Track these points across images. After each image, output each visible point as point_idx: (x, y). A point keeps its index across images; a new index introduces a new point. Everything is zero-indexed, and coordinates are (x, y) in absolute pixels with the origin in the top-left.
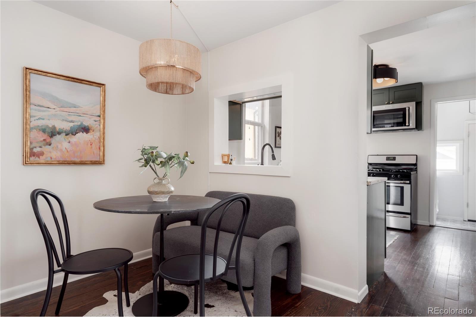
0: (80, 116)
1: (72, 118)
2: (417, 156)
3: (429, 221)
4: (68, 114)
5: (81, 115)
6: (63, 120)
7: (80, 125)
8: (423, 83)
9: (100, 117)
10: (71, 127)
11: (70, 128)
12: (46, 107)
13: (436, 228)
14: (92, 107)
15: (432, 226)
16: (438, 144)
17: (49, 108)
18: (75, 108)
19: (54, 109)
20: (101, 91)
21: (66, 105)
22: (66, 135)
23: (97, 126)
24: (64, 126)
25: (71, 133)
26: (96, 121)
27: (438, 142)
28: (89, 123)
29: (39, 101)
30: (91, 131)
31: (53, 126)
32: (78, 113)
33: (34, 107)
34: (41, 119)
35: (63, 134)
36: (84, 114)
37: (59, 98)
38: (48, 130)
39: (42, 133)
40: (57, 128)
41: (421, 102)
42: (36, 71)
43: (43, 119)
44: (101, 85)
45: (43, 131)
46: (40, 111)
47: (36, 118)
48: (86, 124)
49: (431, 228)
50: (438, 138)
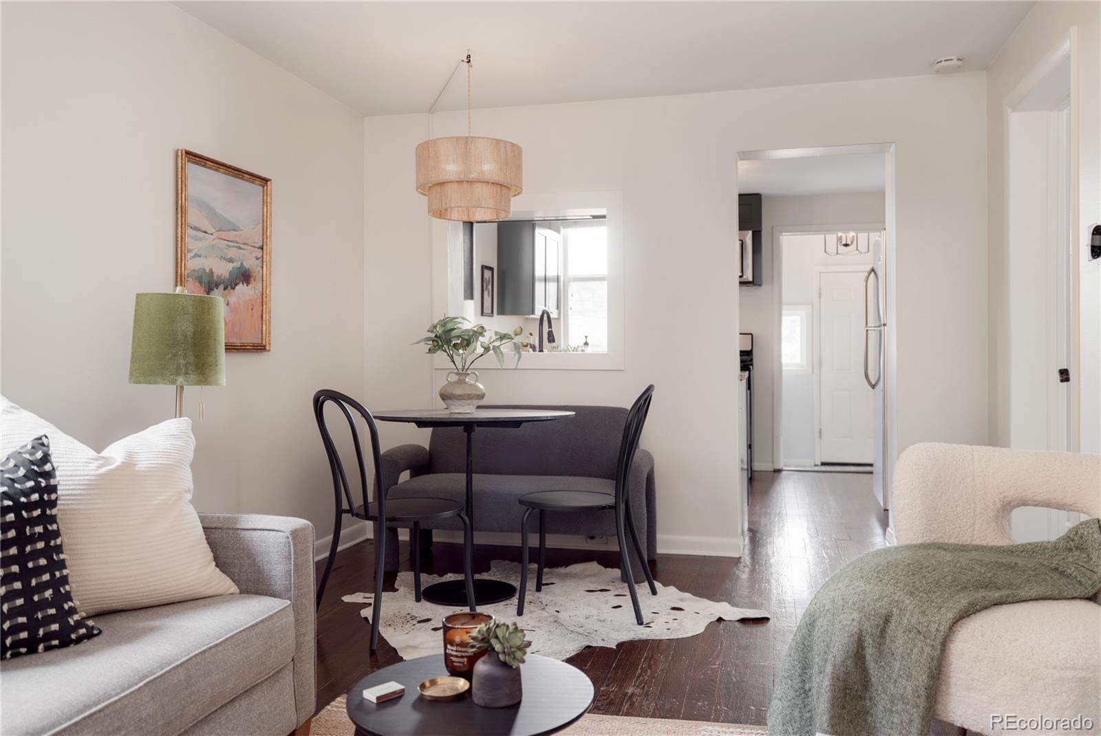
0: (240, 248)
1: (232, 253)
2: (751, 334)
3: (773, 462)
4: (227, 245)
5: (242, 246)
6: (221, 257)
7: (240, 268)
8: (763, 196)
9: (262, 249)
10: (230, 271)
11: (230, 273)
12: (202, 231)
13: (784, 473)
14: (254, 229)
15: (779, 471)
16: (784, 312)
17: (206, 232)
18: (234, 233)
19: (212, 234)
20: (265, 194)
21: (225, 226)
22: (225, 289)
23: (260, 268)
24: (222, 270)
25: (230, 285)
26: (257, 259)
27: (784, 307)
28: (250, 263)
29: (194, 217)
30: (252, 279)
31: (211, 270)
32: (238, 243)
33: (190, 232)
34: (197, 255)
35: (222, 287)
36: (244, 244)
37: (217, 210)
38: (205, 279)
39: (198, 284)
40: (215, 275)
41: (760, 232)
42: (194, 157)
43: (200, 256)
44: (265, 181)
45: (200, 280)
46: (197, 239)
47: (192, 254)
48: (246, 265)
49: (776, 474)
50: (784, 300)
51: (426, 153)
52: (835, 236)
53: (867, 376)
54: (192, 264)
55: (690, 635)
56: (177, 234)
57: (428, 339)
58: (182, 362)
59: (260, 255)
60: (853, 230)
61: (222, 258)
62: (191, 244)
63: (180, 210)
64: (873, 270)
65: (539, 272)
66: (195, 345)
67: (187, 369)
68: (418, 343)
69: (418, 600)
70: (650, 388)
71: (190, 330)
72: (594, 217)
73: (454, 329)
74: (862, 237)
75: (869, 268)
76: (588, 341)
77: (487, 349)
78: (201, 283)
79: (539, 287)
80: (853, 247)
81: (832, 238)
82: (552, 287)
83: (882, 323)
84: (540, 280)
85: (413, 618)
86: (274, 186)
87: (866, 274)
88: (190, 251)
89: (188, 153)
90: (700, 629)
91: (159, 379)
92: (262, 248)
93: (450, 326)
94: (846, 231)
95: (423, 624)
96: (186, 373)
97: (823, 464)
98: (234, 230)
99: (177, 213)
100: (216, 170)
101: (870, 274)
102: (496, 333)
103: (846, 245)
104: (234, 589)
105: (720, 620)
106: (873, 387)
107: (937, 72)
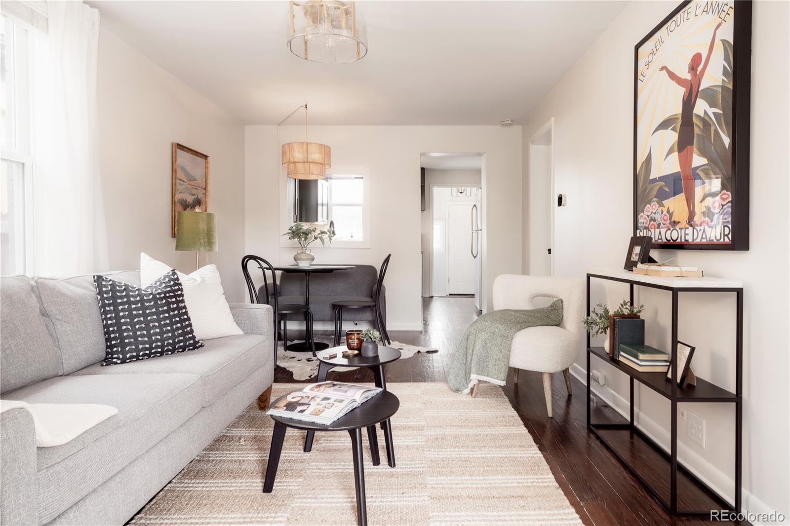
0: (196, 189)
1: (194, 192)
3: (431, 293)
4: (192, 188)
5: (198, 188)
7: (197, 198)
8: (425, 169)
10: (193, 200)
12: (183, 181)
13: (434, 298)
14: (202, 180)
15: (432, 297)
16: (434, 223)
18: (195, 182)
19: (186, 182)
20: (206, 163)
21: (191, 179)
22: (191, 208)
23: (204, 199)
24: (190, 199)
25: (193, 206)
26: (203, 194)
27: (434, 221)
28: (201, 196)
29: (180, 174)
30: (201, 204)
31: (186, 199)
32: (196, 186)
33: (178, 181)
34: (180, 192)
35: (190, 207)
36: (199, 187)
37: (188, 171)
38: (184, 204)
39: (181, 206)
40: (188, 201)
41: (424, 186)
42: (180, 147)
43: (181, 193)
44: (206, 157)
45: (181, 204)
46: (181, 185)
47: (178, 192)
48: (199, 197)
49: (431, 299)
50: (434, 217)
51: (286, 149)
52: (456, 189)
53: (472, 253)
54: (179, 196)
55: (408, 357)
56: (172, 182)
57: (289, 233)
58: (202, 241)
59: (204, 192)
60: (465, 187)
61: (190, 194)
62: (179, 187)
63: (174, 171)
64: (475, 206)
65: (320, 202)
66: (208, 234)
67: (205, 244)
68: (284, 235)
69: (285, 350)
70: (390, 255)
71: (205, 228)
72: (355, 178)
73: (300, 229)
74: (468, 189)
75: (474, 204)
76: (353, 235)
77: (316, 238)
78: (182, 205)
79: (320, 208)
80: (464, 193)
81: (455, 190)
82: (325, 208)
83: (479, 229)
84: (320, 205)
85: (286, 357)
86: (210, 159)
87: (472, 206)
88: (178, 190)
89: (178, 144)
90: (411, 355)
91: (192, 249)
92: (205, 189)
93: (299, 227)
94: (462, 186)
95: (292, 359)
96: (204, 246)
97: (450, 295)
98: (195, 180)
99: (173, 172)
100: (188, 152)
101: (473, 207)
102: (320, 231)
103: (461, 193)
104: (242, 333)
105: (419, 352)
106: (475, 257)
107: (503, 125)
